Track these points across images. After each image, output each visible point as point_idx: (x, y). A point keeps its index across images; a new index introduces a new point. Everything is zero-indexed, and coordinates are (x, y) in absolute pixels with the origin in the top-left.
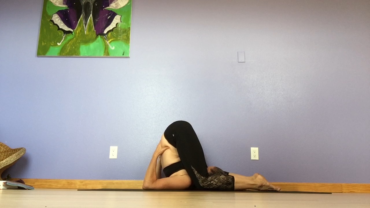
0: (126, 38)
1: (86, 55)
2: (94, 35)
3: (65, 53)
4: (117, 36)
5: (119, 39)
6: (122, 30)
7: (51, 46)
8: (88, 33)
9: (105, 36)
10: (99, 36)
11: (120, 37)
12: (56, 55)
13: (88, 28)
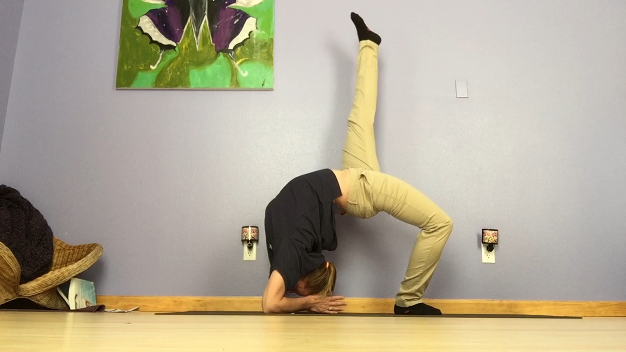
0: (267, 57)
1: (201, 86)
2: (213, 52)
3: (164, 84)
4: (251, 54)
5: (256, 59)
6: (260, 43)
7: (140, 70)
8: (201, 49)
9: (231, 53)
10: (221, 53)
11: (256, 55)
12: (149, 86)
13: (201, 39)
